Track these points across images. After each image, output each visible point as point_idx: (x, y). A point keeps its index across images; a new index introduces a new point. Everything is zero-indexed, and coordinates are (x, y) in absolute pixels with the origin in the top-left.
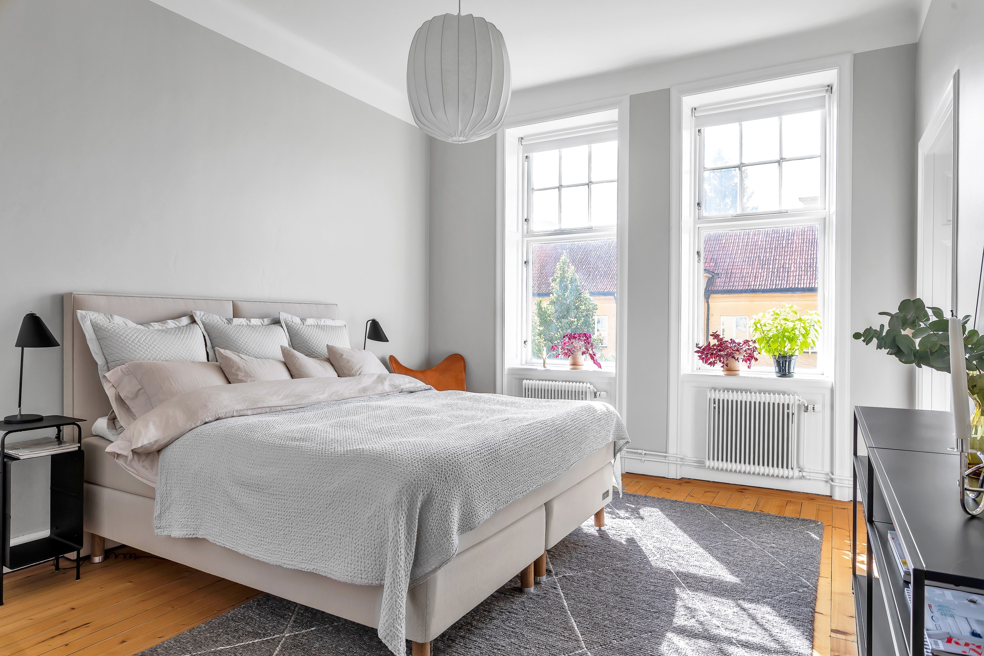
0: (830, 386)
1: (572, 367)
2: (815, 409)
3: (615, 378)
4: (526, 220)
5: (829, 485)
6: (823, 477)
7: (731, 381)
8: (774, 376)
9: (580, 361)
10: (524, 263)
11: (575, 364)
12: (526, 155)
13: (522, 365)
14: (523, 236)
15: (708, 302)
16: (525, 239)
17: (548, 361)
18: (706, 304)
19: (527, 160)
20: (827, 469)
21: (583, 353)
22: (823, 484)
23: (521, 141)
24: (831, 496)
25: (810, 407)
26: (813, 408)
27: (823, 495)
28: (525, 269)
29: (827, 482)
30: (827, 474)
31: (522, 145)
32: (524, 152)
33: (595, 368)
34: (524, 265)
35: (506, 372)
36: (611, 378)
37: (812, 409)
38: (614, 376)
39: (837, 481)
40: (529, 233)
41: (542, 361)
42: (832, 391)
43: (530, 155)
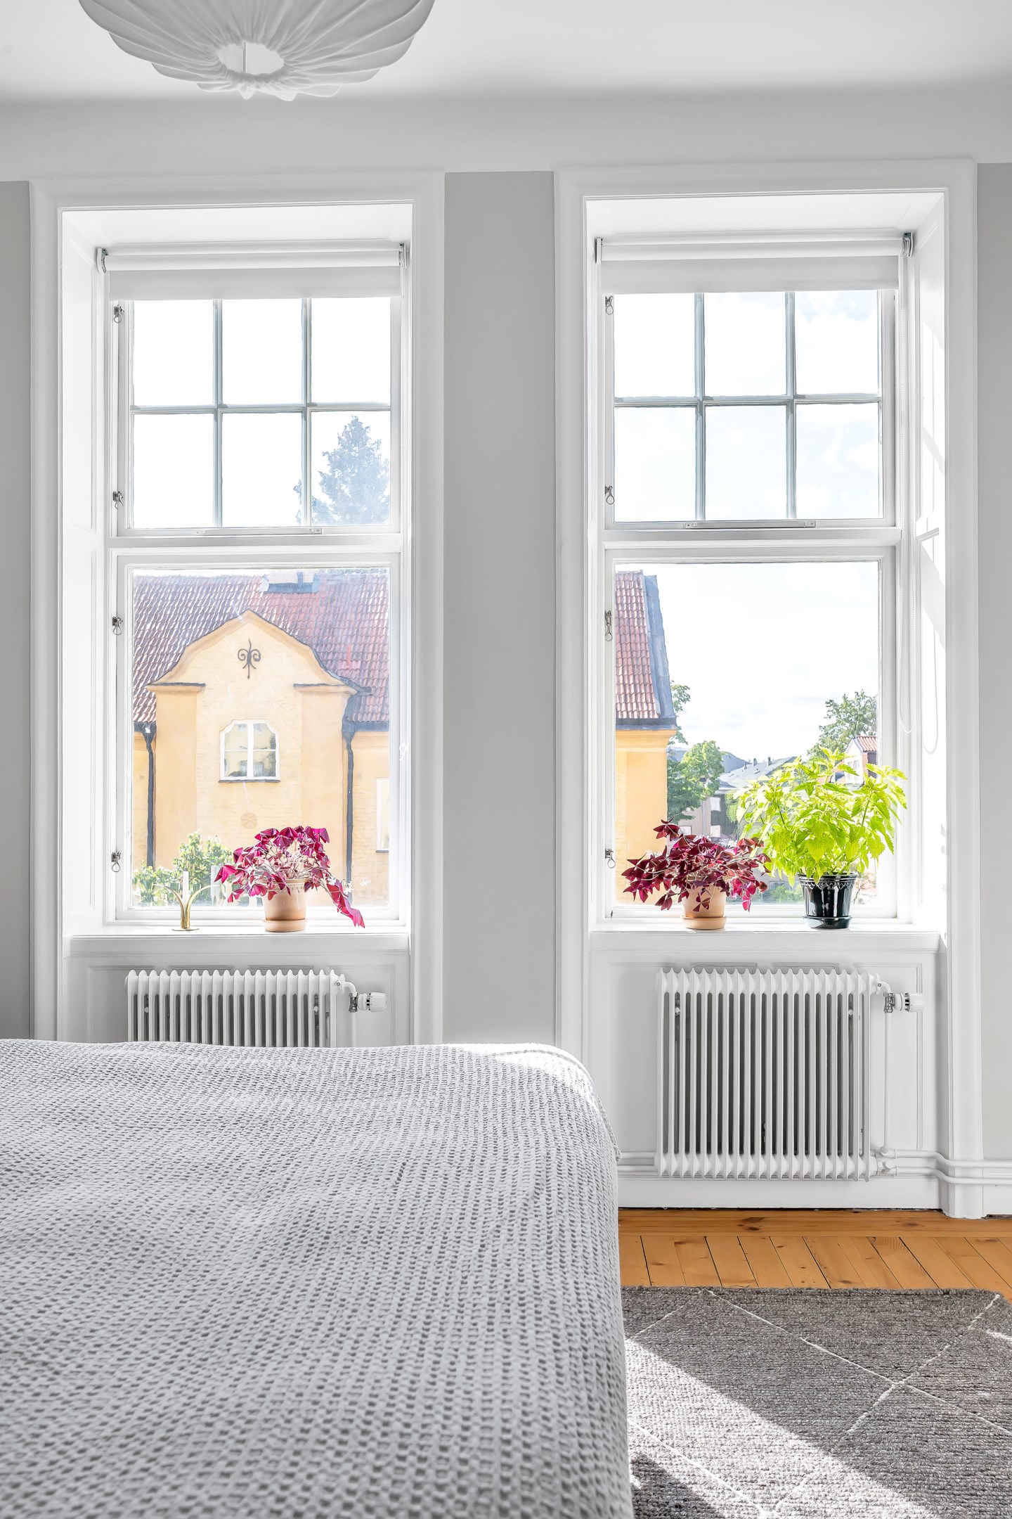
0: (934, 946)
1: (273, 925)
2: (911, 1003)
3: (409, 955)
4: (115, 496)
5: (935, 1183)
6: (921, 1166)
7: (708, 947)
8: (809, 926)
9: (299, 908)
10: (111, 622)
11: (284, 918)
12: (115, 303)
13: (106, 924)
14: (108, 544)
15: (349, 747)
16: (115, 552)
17: (196, 911)
18: (346, 752)
19: (117, 319)
20: (930, 1147)
21: (308, 885)
22: (922, 1182)
23: (103, 260)
24: (940, 1210)
25: (900, 1001)
26: (907, 1001)
27: (922, 1211)
28: (113, 638)
29: (929, 1176)
30: (930, 1158)
31: (105, 271)
32: (110, 294)
33: (345, 925)
34: (111, 627)
35: (65, 950)
36: (394, 952)
37: (904, 1003)
38: (402, 944)
39: (957, 1173)
40: (121, 536)
41: (176, 911)
42: (940, 957)
43: (126, 304)
